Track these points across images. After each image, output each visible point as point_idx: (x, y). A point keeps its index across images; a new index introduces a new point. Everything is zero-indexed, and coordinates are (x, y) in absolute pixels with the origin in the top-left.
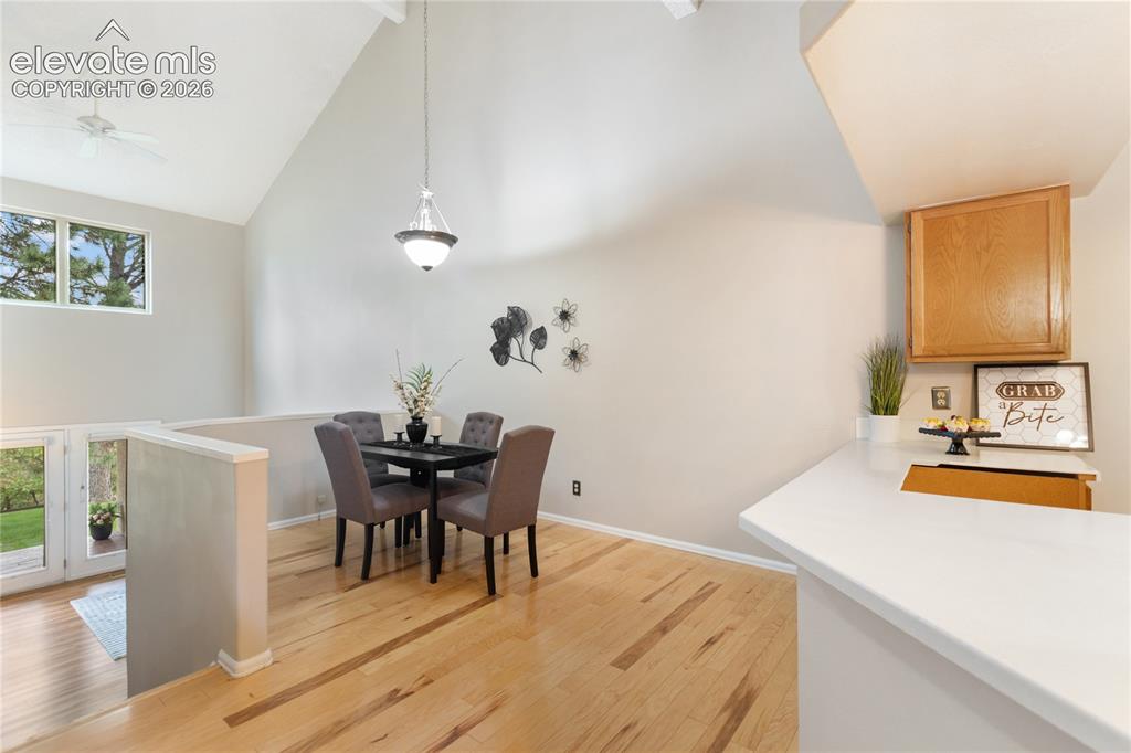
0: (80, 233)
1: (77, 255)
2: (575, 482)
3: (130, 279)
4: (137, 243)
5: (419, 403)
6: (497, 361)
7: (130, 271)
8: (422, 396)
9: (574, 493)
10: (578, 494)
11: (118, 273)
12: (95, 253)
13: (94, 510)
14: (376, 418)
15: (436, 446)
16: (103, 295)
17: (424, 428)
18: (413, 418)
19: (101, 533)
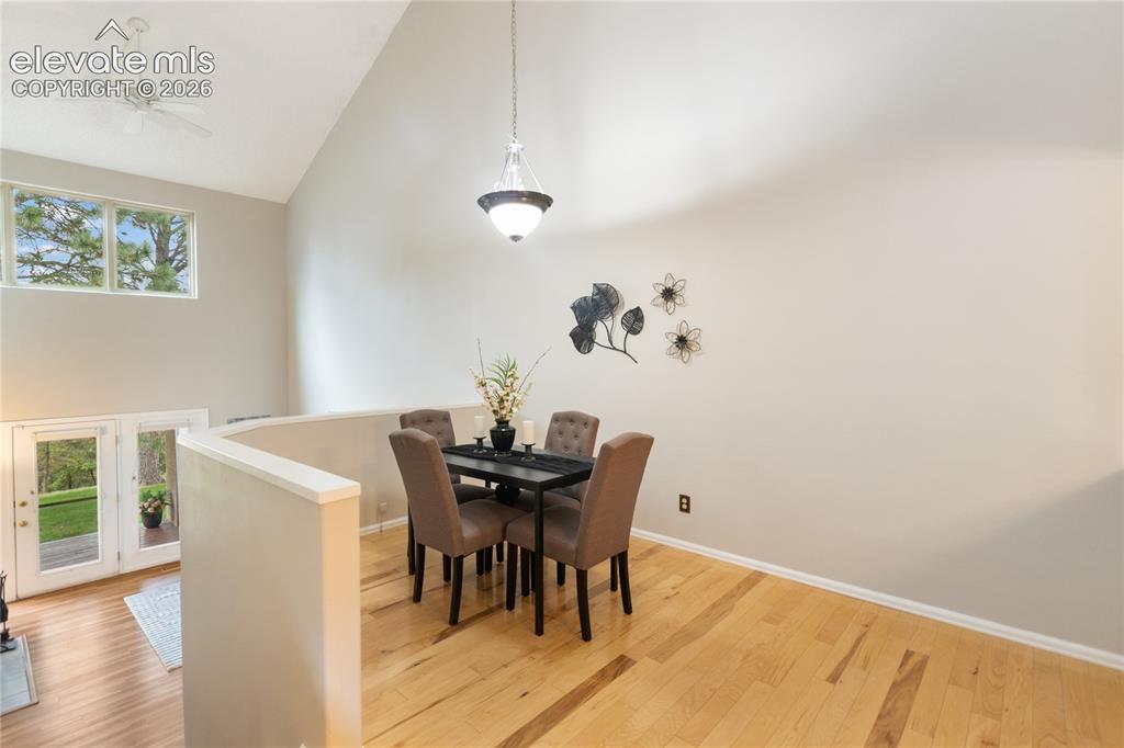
0: (128, 217)
1: (125, 240)
2: (682, 497)
3: (175, 263)
4: (179, 228)
5: (506, 404)
6: (578, 347)
7: (175, 255)
8: (508, 395)
9: (681, 509)
10: (687, 510)
11: (164, 259)
12: (142, 237)
13: (145, 497)
14: (444, 417)
15: (527, 458)
16: (150, 280)
17: (511, 434)
18: (497, 421)
19: (152, 521)
